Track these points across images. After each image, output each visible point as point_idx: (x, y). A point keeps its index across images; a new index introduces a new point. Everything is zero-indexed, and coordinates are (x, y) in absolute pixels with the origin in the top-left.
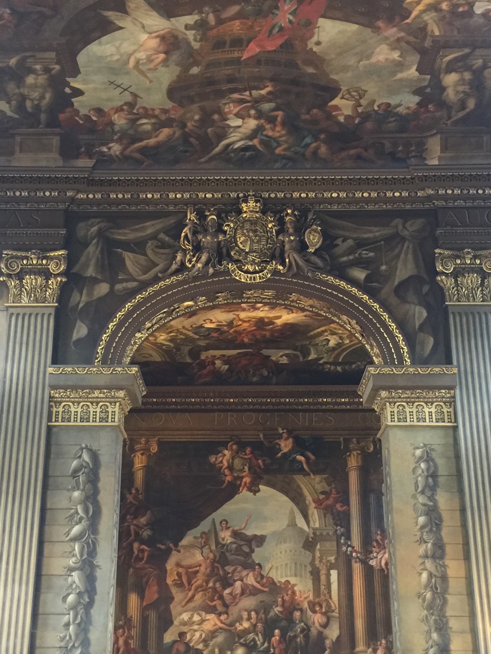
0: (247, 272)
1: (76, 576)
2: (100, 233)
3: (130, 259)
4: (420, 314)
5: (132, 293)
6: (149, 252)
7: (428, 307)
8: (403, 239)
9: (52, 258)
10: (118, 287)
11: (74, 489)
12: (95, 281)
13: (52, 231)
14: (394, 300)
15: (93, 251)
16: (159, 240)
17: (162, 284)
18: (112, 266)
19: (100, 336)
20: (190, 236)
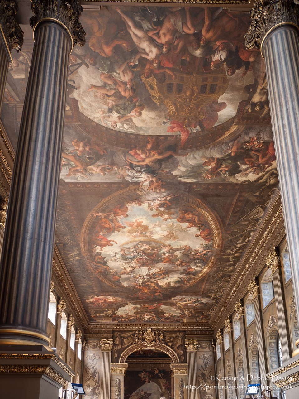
0: (148, 344)
2: (119, 335)
3: (125, 340)
4: (182, 352)
6: (129, 339)
7: (183, 351)
8: (179, 337)
9: (110, 341)
10: (123, 346)
12: (118, 345)
13: (110, 335)
14: (177, 350)
15: (118, 339)
16: (131, 337)
18: (122, 342)
19: (120, 357)
20: (137, 336)
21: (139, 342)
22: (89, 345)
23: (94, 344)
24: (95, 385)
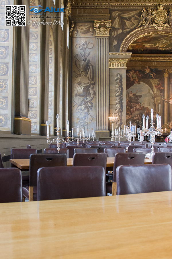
0: (159, 27)
1: (118, 105)
2: (119, 15)
3: (127, 22)
5: (129, 32)
6: (132, 21)
9: (107, 23)
10: (125, 30)
11: (116, 84)
12: (118, 29)
13: (107, 15)
15: (117, 20)
16: (135, 17)
17: (136, 30)
18: (123, 25)
19: (121, 44)
20: (144, 16)
21: (147, 25)
22: (78, 29)
23: (84, 28)
24: (88, 83)
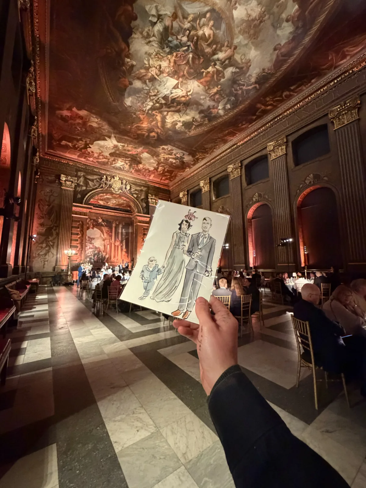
0: (115, 191)
2: (83, 176)
5: (91, 191)
6: (95, 182)
7: (146, 204)
9: (73, 179)
10: (88, 188)
13: (73, 172)
14: (140, 202)
15: (82, 179)
16: (97, 180)
17: (98, 190)
18: (87, 184)
19: (84, 198)
20: (104, 181)
21: (106, 188)
22: (44, 178)
24: (51, 225)
